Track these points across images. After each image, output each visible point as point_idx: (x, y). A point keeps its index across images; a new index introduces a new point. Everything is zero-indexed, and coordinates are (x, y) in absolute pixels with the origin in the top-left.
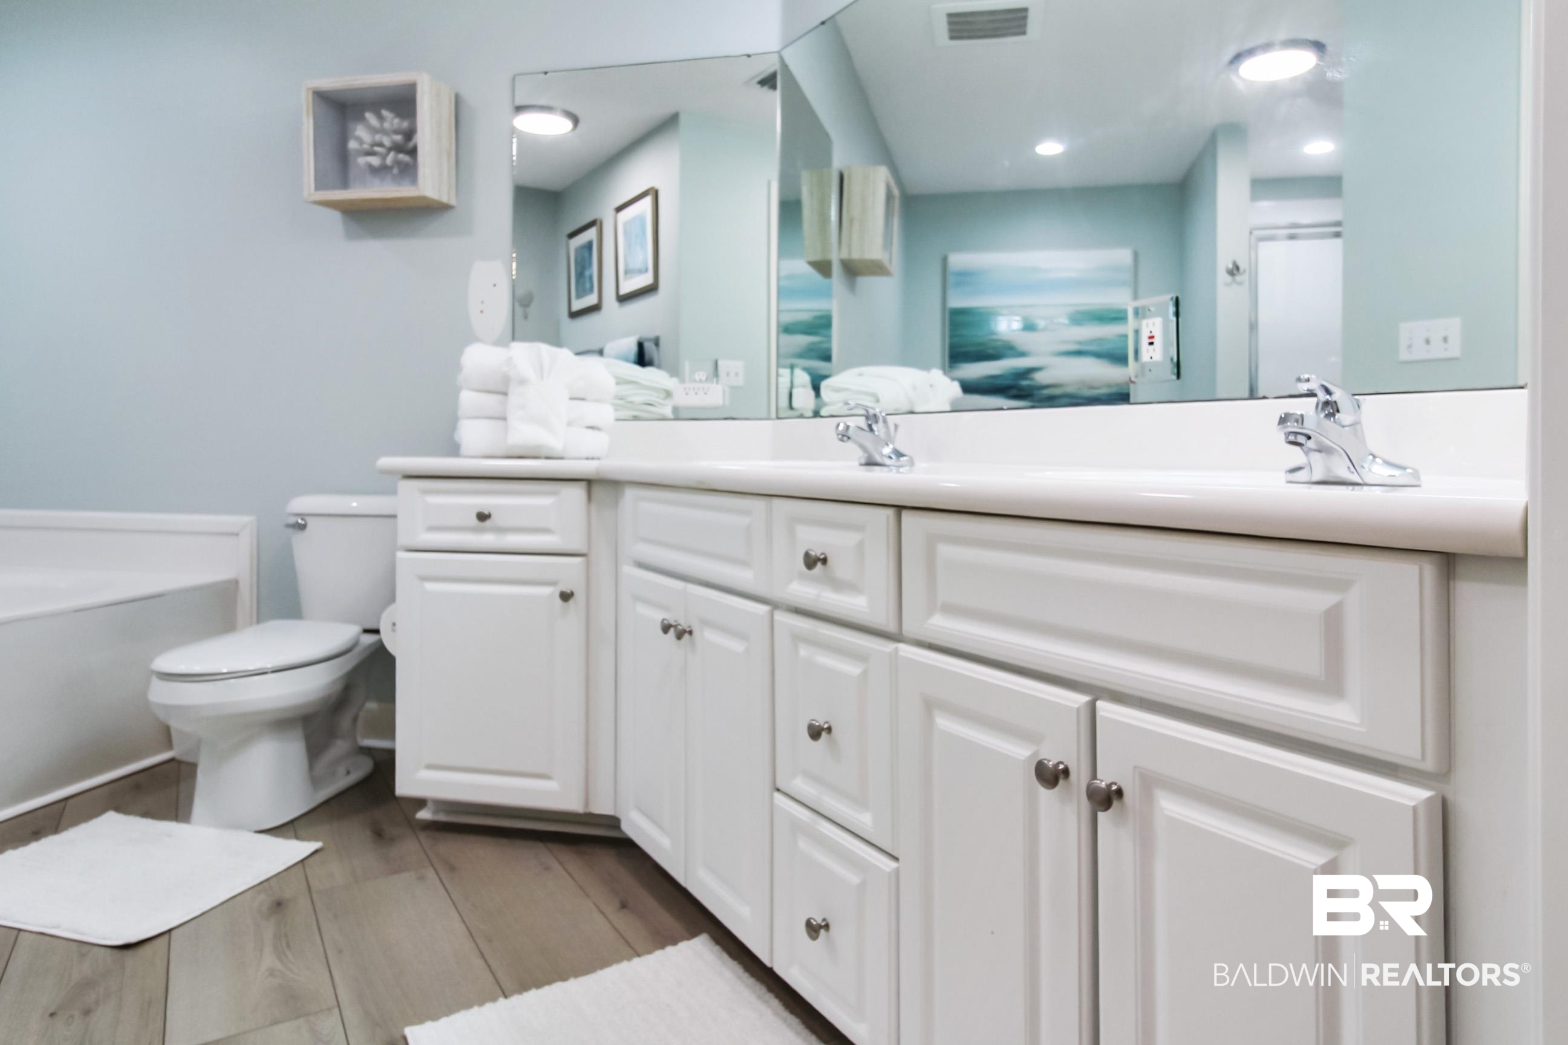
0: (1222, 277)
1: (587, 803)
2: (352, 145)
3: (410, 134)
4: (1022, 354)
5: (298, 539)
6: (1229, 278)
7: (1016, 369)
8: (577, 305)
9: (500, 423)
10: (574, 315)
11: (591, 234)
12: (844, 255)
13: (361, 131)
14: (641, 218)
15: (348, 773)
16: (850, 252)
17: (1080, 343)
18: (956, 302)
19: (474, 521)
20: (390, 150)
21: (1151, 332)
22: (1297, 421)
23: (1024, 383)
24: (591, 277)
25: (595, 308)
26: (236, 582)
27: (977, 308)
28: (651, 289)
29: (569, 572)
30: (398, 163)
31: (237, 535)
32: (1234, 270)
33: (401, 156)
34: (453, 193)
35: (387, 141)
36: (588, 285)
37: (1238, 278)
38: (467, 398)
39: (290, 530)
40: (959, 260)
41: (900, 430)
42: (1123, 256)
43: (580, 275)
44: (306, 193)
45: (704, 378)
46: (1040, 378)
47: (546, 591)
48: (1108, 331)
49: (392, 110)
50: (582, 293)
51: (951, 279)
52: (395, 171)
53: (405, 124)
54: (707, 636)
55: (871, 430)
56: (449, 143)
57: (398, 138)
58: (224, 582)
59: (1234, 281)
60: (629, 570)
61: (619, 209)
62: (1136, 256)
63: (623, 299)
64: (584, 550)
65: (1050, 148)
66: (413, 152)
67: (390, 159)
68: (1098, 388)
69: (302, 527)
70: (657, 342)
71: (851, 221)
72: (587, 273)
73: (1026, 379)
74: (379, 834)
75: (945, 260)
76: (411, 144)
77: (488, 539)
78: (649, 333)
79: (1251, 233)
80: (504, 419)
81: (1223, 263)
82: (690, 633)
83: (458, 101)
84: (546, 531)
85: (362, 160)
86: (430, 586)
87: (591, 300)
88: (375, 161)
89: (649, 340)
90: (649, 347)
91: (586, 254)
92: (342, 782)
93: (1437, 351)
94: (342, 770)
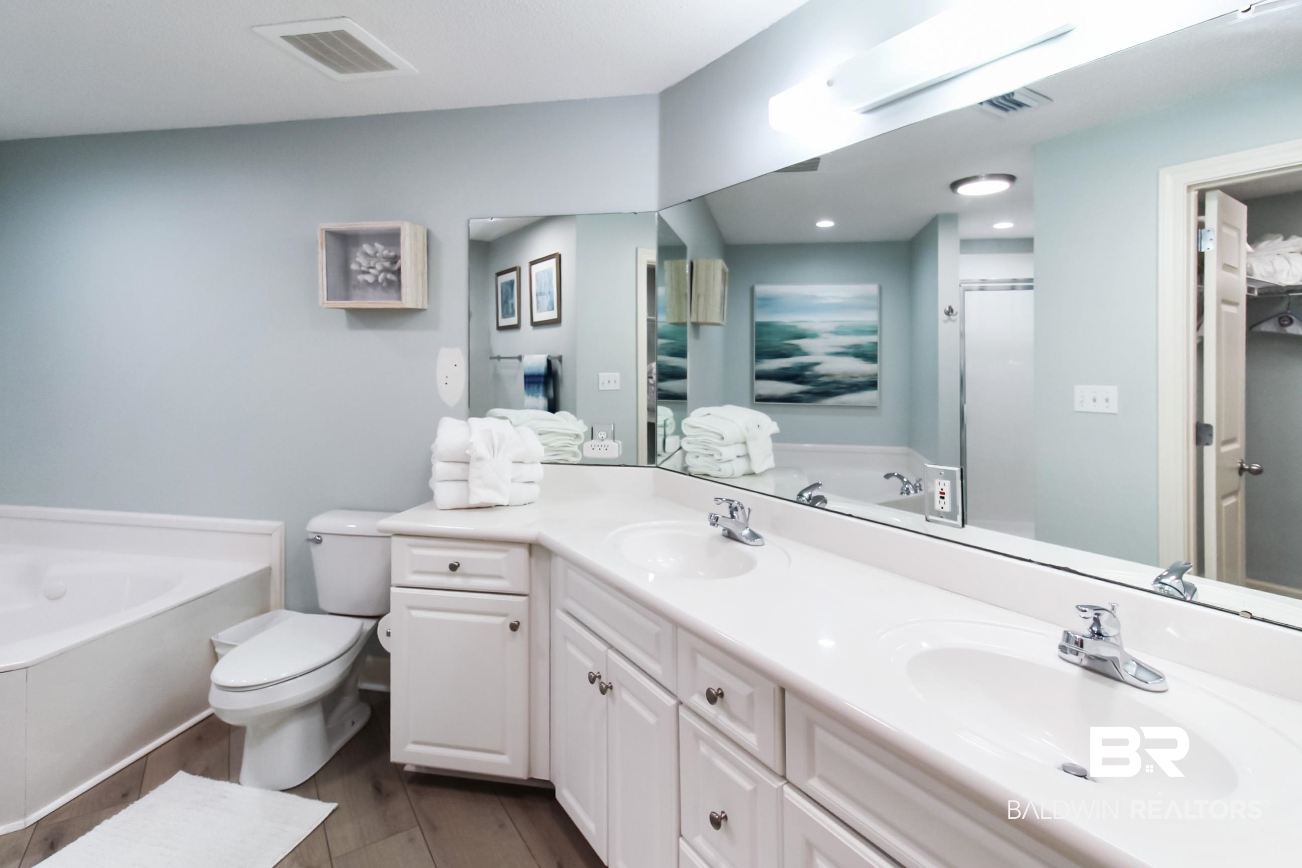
0: (942, 316)
1: (530, 770)
2: (354, 267)
3: (395, 259)
4: (805, 354)
5: (315, 550)
6: (946, 317)
7: (801, 363)
8: (503, 322)
9: (464, 484)
10: (500, 328)
11: (513, 276)
12: (694, 320)
13: (360, 259)
14: (549, 272)
15: (353, 723)
16: (697, 319)
17: (844, 347)
18: (760, 318)
19: (447, 569)
20: (381, 272)
21: (942, 489)
22: (1076, 643)
23: (807, 373)
24: (513, 305)
25: (516, 327)
26: (269, 569)
27: (773, 322)
28: (557, 322)
29: (517, 607)
30: (386, 280)
31: (270, 535)
32: (950, 312)
33: (389, 276)
34: (426, 301)
35: (379, 267)
36: (510, 310)
37: (952, 317)
38: (440, 468)
39: (311, 543)
40: (762, 290)
41: (752, 513)
42: (872, 289)
43: (505, 302)
44: (320, 302)
45: (605, 437)
46: (818, 369)
47: (499, 620)
48: (864, 340)
49: (382, 244)
50: (506, 315)
51: (756, 302)
52: (384, 284)
53: (392, 254)
54: (623, 695)
55: (733, 517)
56: (422, 267)
57: (387, 264)
58: (260, 571)
59: (950, 319)
60: (560, 615)
61: (533, 263)
62: (880, 289)
63: (536, 325)
64: (526, 592)
65: (825, 224)
66: (398, 272)
67: (381, 278)
68: (856, 377)
69: (319, 542)
70: (560, 359)
71: (698, 297)
72: (510, 302)
73: (808, 370)
74: (378, 789)
75: (752, 290)
76: (396, 268)
77: (456, 581)
78: (555, 354)
79: (960, 285)
80: (467, 481)
81: (942, 307)
82: (611, 688)
83: (428, 234)
84: (500, 577)
85: (361, 277)
86: (415, 613)
87: (513, 321)
88: (370, 279)
89: (555, 358)
90: (556, 363)
91: (510, 289)
92: (350, 732)
93: (1100, 407)
94: (349, 723)
